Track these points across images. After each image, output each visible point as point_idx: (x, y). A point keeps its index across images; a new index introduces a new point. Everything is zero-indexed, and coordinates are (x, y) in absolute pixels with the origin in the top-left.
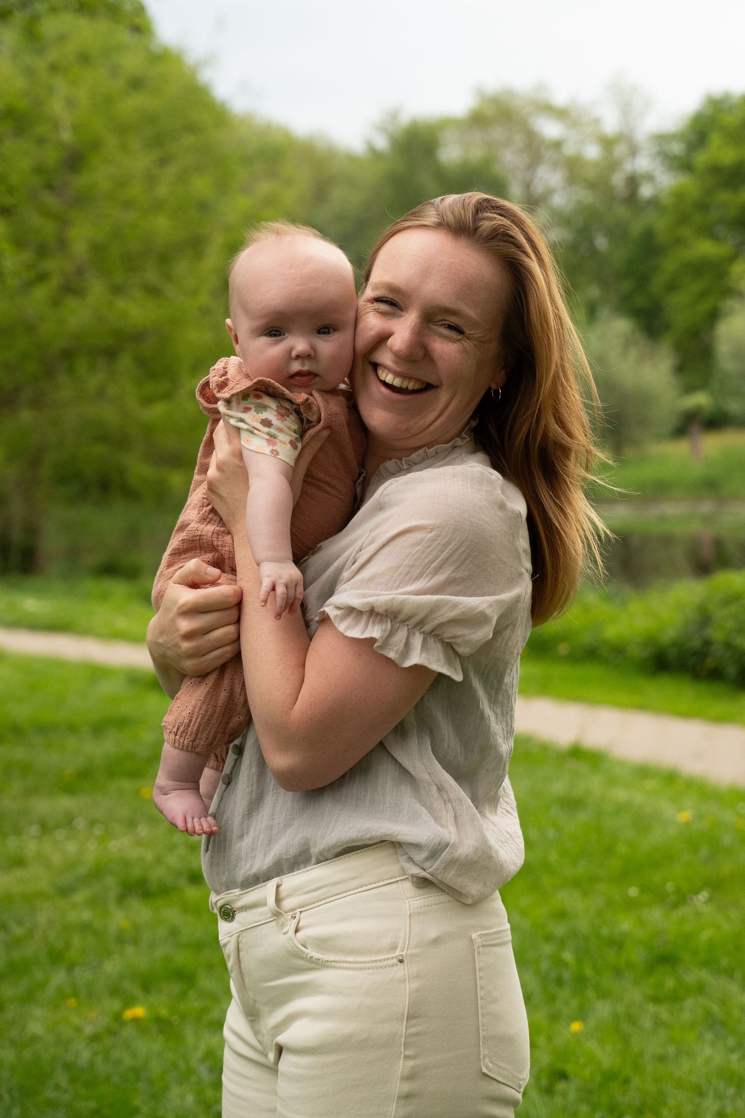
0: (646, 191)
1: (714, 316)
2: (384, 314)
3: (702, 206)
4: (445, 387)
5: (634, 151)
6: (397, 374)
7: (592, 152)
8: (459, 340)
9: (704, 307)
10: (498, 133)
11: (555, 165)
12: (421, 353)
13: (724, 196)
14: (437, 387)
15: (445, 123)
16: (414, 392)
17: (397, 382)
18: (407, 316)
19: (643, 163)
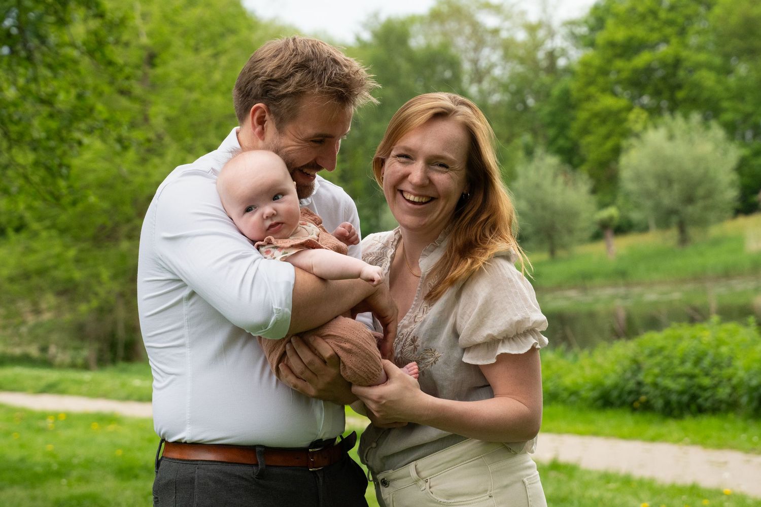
0: (561, 62)
1: (617, 151)
2: (403, 163)
3: (604, 72)
4: (442, 198)
5: (551, 34)
6: (415, 195)
7: (521, 36)
8: (446, 172)
9: (609, 144)
10: (452, 25)
11: (494, 48)
12: (427, 182)
13: (619, 64)
14: (437, 198)
15: (412, 20)
16: (425, 203)
17: (416, 199)
18: (417, 163)
19: (559, 42)
